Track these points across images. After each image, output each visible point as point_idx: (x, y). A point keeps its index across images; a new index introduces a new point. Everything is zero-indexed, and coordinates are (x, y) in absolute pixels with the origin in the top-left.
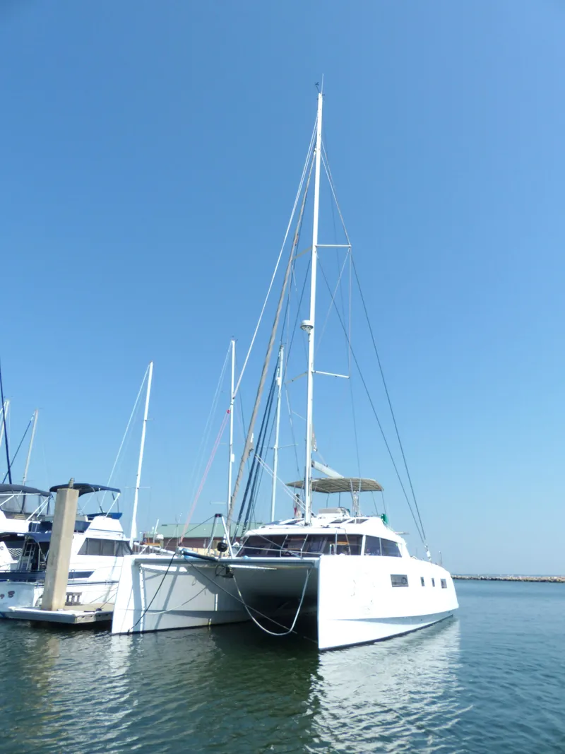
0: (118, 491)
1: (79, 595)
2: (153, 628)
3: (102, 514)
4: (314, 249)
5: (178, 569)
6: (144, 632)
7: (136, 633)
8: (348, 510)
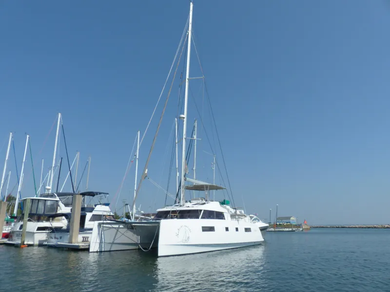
0: (108, 194)
1: (88, 238)
2: (109, 250)
3: (100, 204)
4: (187, 80)
5: (119, 226)
6: (104, 251)
7: (101, 252)
8: (204, 199)
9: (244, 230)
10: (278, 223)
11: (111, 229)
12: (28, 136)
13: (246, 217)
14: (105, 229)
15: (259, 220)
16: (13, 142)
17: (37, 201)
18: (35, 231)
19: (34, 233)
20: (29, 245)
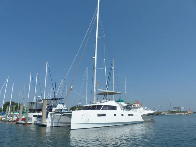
0: (64, 99)
2: (56, 126)
3: (60, 104)
6: (54, 127)
7: (52, 127)
8: (107, 99)
9: (128, 115)
10: (173, 111)
11: (57, 116)
12: (37, 73)
13: (140, 108)
14: (54, 116)
15: (149, 110)
16: (32, 77)
17: (36, 104)
18: (32, 117)
19: (32, 118)
20: (30, 124)
